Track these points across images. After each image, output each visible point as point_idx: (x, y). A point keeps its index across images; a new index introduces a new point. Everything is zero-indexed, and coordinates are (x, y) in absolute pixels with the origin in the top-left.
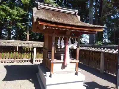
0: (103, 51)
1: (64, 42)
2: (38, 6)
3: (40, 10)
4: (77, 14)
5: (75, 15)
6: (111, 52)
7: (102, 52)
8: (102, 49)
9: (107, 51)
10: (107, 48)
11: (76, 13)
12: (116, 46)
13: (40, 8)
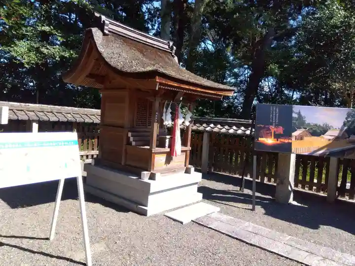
0: (208, 129)
1: (171, 113)
2: (105, 27)
3: (109, 36)
4: (174, 51)
5: (171, 53)
6: (224, 130)
7: (207, 131)
8: (205, 125)
9: (216, 130)
10: (215, 124)
11: (172, 50)
12: (231, 119)
13: (109, 31)
